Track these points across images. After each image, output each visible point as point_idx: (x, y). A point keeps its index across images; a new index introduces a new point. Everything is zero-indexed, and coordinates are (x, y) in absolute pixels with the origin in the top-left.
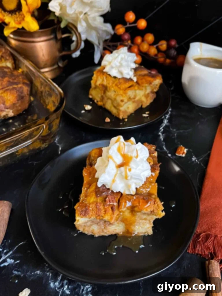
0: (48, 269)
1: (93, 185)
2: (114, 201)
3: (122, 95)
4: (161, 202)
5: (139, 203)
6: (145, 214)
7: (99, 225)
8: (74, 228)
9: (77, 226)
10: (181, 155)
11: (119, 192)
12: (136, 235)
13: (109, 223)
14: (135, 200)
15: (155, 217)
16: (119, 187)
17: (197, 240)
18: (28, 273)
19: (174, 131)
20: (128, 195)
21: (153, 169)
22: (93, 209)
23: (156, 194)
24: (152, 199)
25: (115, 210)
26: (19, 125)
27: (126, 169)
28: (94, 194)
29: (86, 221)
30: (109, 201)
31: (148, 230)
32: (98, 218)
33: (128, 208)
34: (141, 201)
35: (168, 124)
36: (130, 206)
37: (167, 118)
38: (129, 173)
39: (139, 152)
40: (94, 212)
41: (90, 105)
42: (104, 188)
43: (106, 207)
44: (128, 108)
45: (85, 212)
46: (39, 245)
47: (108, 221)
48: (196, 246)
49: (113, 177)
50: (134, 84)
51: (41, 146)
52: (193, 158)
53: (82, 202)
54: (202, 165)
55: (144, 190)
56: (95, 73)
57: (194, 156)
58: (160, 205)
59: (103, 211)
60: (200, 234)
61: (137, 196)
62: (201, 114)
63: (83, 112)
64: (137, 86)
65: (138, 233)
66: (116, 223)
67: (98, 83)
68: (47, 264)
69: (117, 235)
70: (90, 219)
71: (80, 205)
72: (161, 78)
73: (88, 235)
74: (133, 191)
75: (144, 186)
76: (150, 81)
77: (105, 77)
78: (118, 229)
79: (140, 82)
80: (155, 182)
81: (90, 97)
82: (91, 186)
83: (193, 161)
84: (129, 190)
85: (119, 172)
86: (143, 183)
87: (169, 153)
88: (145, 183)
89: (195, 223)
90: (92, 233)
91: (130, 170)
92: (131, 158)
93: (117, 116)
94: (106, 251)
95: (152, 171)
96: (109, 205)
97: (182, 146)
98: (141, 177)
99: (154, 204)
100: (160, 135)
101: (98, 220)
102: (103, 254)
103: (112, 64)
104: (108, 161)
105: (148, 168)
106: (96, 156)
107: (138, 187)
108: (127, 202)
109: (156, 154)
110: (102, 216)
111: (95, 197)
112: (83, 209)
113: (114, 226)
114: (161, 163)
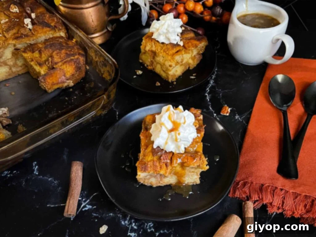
0: (118, 212)
1: (149, 146)
2: (168, 159)
3: (170, 60)
4: (206, 158)
5: (188, 159)
6: (192, 168)
7: (156, 178)
8: (136, 181)
9: (138, 179)
10: (225, 114)
11: (171, 152)
12: (186, 184)
13: (164, 176)
14: (184, 157)
15: (201, 170)
16: (171, 147)
17: (236, 187)
18: (104, 215)
19: (220, 91)
20: (179, 154)
21: (198, 131)
22: (151, 166)
23: (201, 151)
24: (198, 156)
25: (169, 166)
26: (79, 93)
27: (176, 133)
28: (151, 154)
29: (146, 175)
30: (164, 159)
31: (196, 180)
32: (155, 172)
33: (179, 164)
34: (189, 158)
35: (214, 84)
36: (180, 163)
37: (213, 78)
38: (178, 137)
39: (186, 118)
40: (151, 168)
41: (141, 70)
42: (159, 149)
43: (161, 164)
44: (177, 71)
45: (145, 169)
46: (110, 195)
47: (163, 175)
48: (236, 192)
49: (166, 140)
50: (181, 48)
51: (102, 113)
52: (236, 117)
53: (142, 161)
54: (244, 122)
55: (191, 149)
56: (143, 38)
57: (237, 115)
58: (205, 160)
59: (159, 168)
60: (239, 182)
61: (186, 154)
62: (245, 73)
63: (135, 77)
64: (184, 49)
65: (188, 183)
66: (169, 176)
67: (148, 48)
68: (117, 208)
69: (171, 185)
70: (149, 174)
71: (141, 163)
72: (207, 40)
73: (148, 185)
74: (182, 150)
75: (192, 146)
76: (196, 44)
77: (153, 44)
78: (172, 180)
79: (186, 46)
80: (200, 141)
81: (141, 61)
82: (148, 148)
83: (236, 119)
84: (179, 150)
85: (170, 136)
86: (190, 143)
87: (215, 113)
88: (192, 143)
89: (235, 173)
90: (151, 184)
91: (179, 134)
92: (180, 124)
93: (167, 80)
94: (163, 198)
95: (198, 133)
96: (164, 162)
97: (226, 105)
98: (188, 139)
99: (200, 160)
100: (206, 96)
101: (155, 174)
102: (161, 200)
103: (159, 31)
104: (161, 127)
105: (194, 131)
106: (151, 121)
107: (186, 147)
108: (178, 159)
109: (201, 117)
110: (158, 171)
111: (152, 156)
112: (143, 166)
113: (168, 178)
114: (205, 125)
